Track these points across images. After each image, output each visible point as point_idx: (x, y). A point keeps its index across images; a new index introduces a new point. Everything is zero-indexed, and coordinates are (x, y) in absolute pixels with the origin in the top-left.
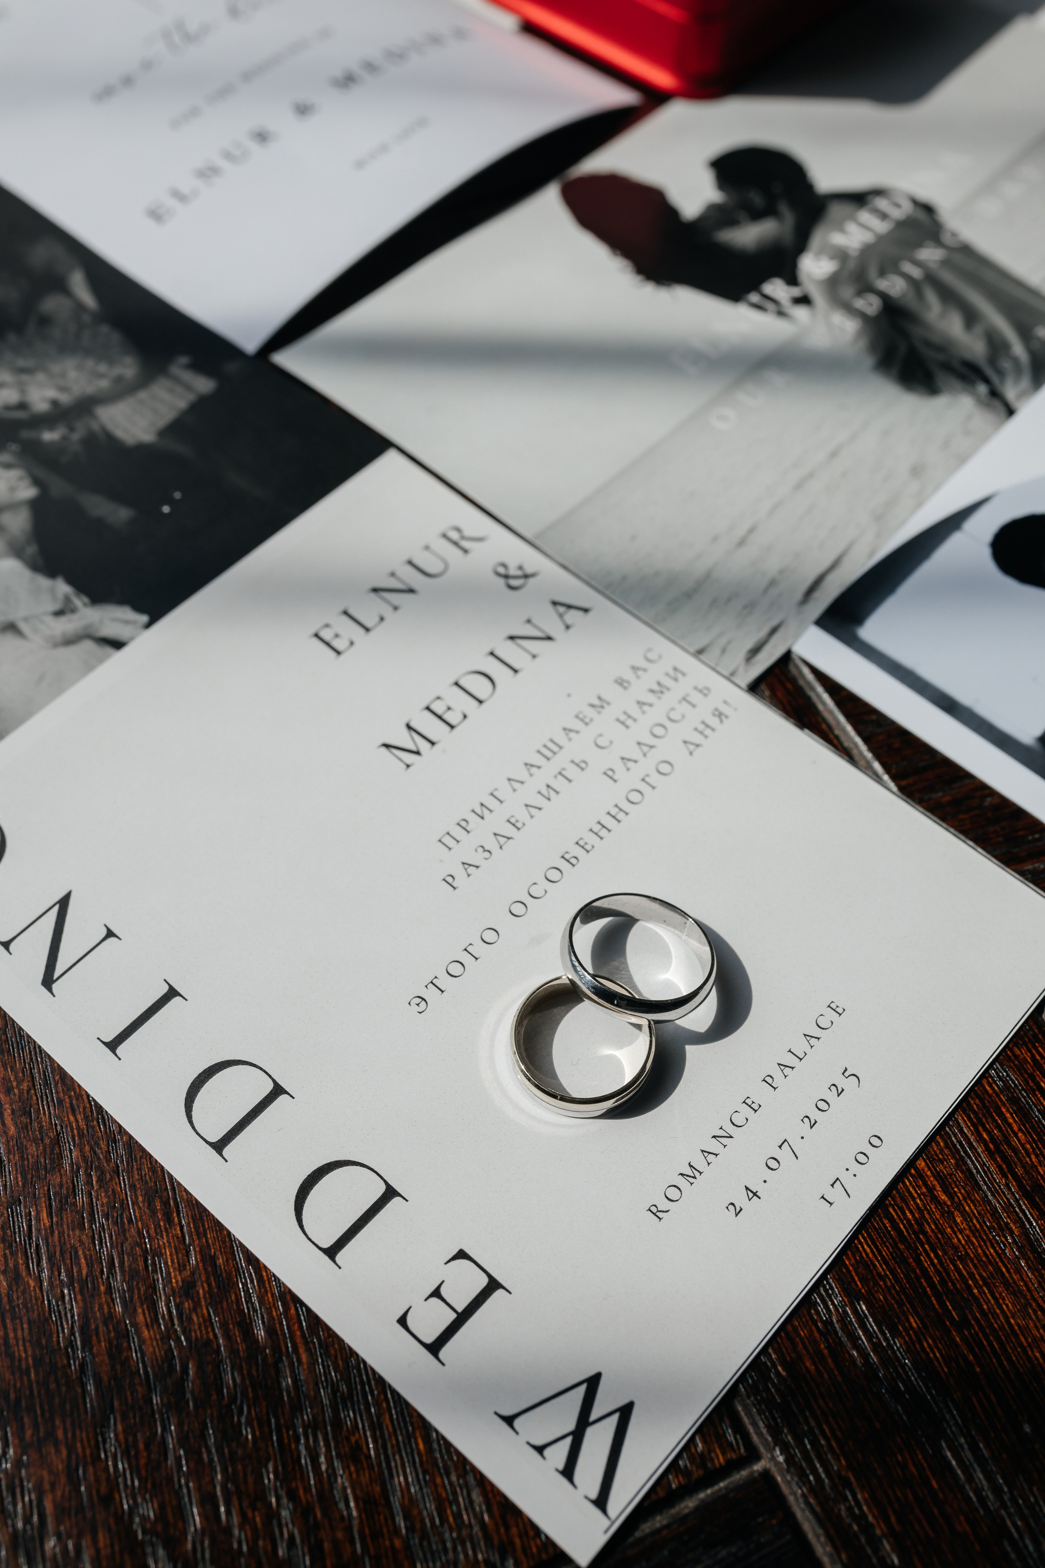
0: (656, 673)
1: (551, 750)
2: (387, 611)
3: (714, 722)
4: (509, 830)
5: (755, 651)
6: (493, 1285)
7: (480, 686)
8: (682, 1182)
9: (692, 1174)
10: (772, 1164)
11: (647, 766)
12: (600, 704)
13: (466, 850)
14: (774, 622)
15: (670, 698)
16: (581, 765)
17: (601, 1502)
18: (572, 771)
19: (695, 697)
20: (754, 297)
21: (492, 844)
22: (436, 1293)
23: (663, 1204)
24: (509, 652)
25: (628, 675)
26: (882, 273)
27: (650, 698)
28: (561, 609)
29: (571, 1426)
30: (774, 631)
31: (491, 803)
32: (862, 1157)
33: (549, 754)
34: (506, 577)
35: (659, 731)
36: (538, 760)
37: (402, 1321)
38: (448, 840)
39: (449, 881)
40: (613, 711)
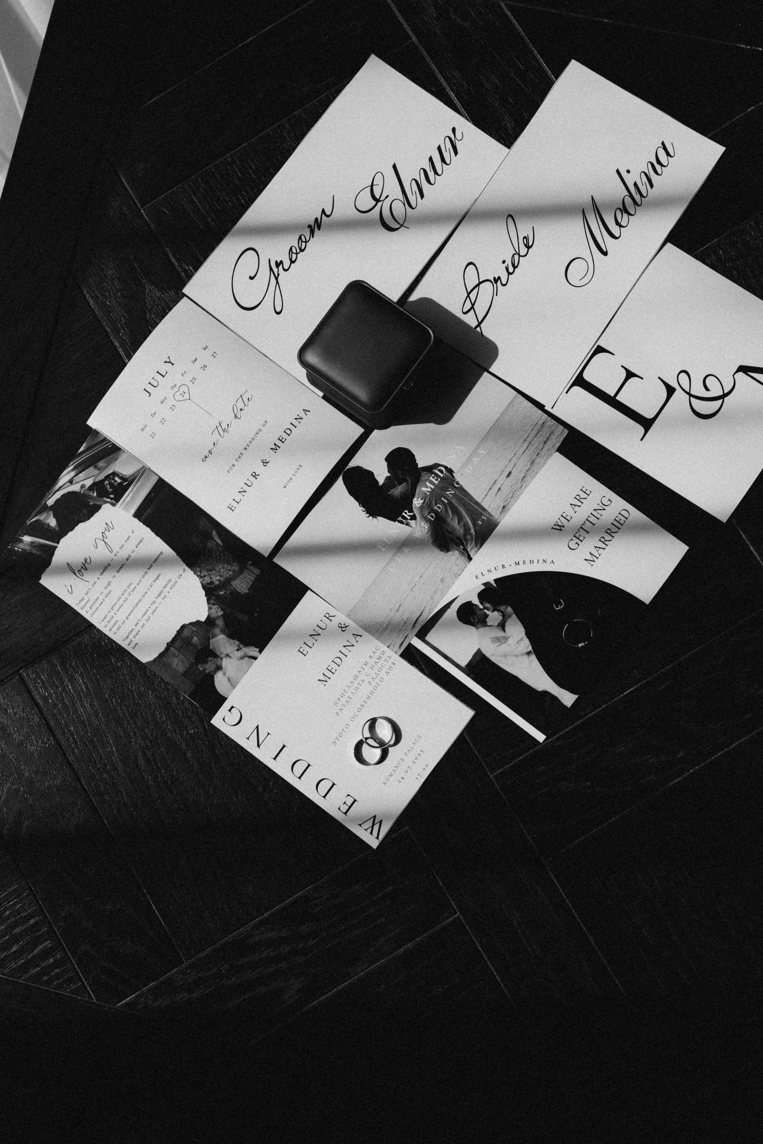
0: (378, 653)
1: (356, 677)
2: (314, 641)
3: (392, 666)
4: (349, 700)
5: (401, 645)
6: (355, 801)
7: (338, 661)
8: (389, 777)
9: (391, 775)
10: (406, 772)
11: (378, 680)
12: (366, 664)
13: (339, 706)
14: (406, 635)
15: (382, 660)
16: (363, 681)
17: (377, 838)
18: (361, 683)
19: (388, 659)
20: (400, 518)
21: (345, 704)
22: (345, 803)
23: (386, 782)
24: (344, 650)
25: (372, 654)
26: (436, 505)
27: (377, 661)
28: (355, 636)
29: (371, 825)
30: (406, 637)
31: (344, 693)
32: (424, 769)
33: (356, 679)
34: (341, 627)
35: (380, 670)
36: (354, 681)
37: (339, 809)
38: (336, 704)
39: (337, 714)
40: (370, 665)
